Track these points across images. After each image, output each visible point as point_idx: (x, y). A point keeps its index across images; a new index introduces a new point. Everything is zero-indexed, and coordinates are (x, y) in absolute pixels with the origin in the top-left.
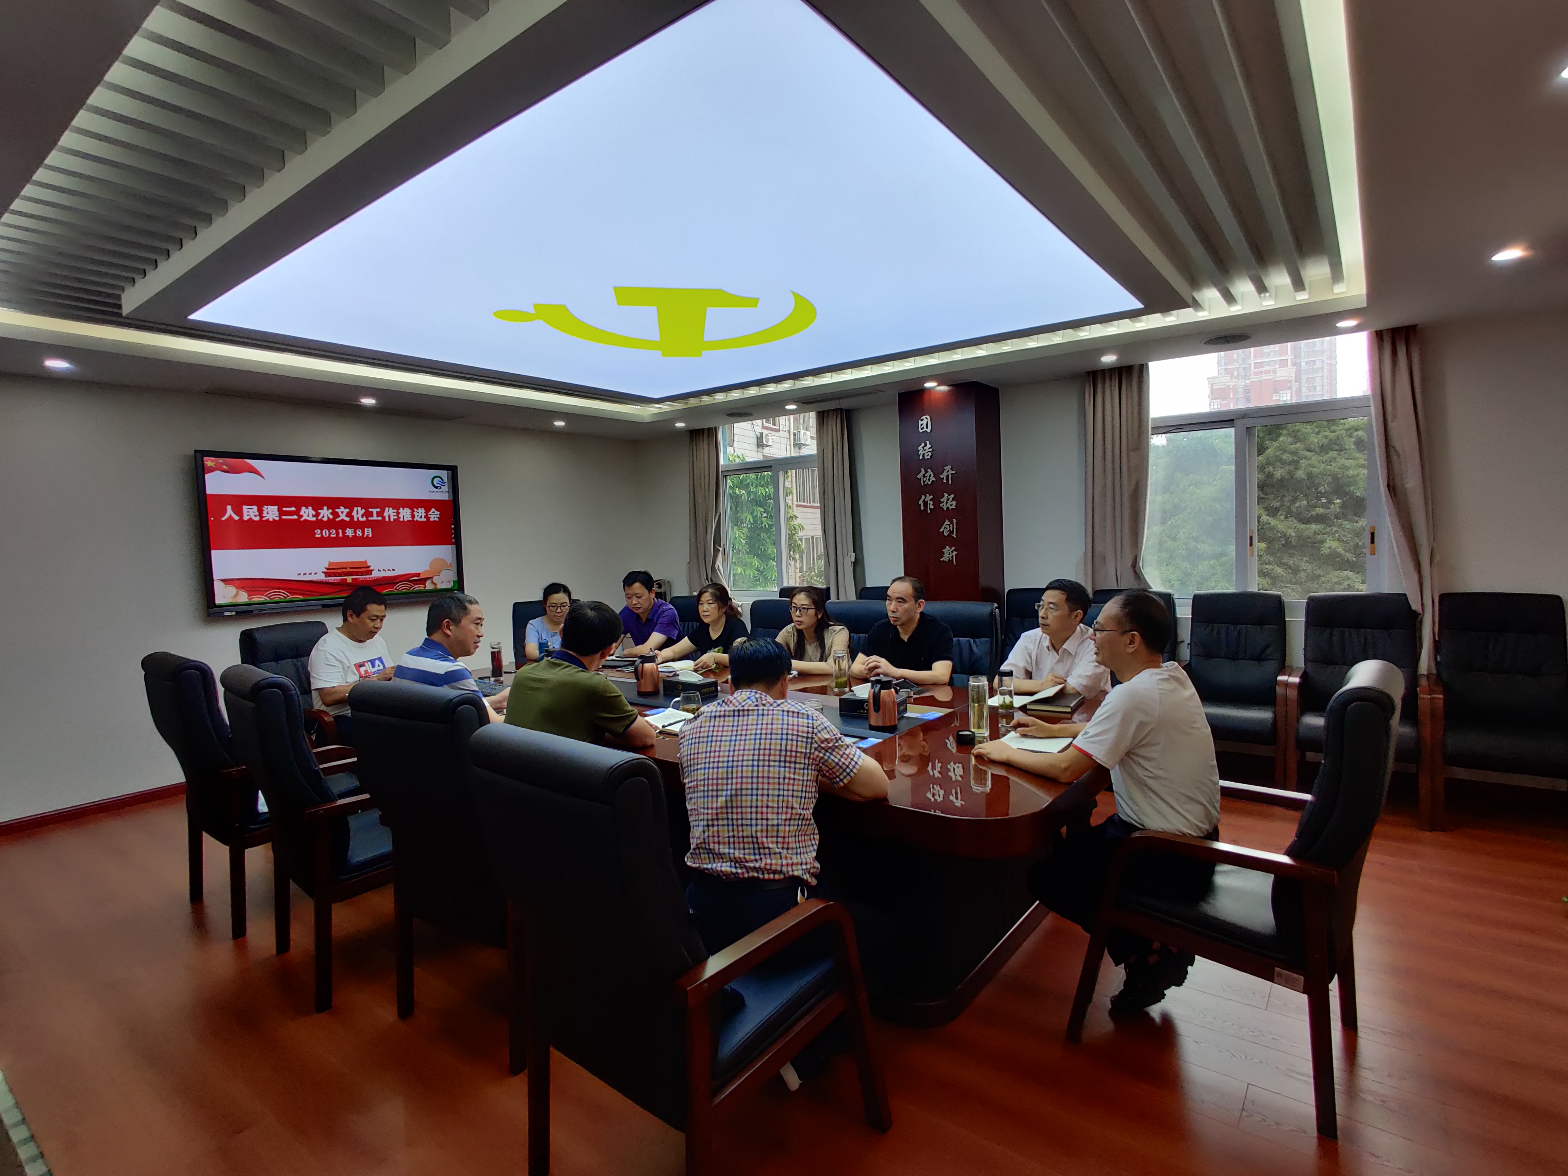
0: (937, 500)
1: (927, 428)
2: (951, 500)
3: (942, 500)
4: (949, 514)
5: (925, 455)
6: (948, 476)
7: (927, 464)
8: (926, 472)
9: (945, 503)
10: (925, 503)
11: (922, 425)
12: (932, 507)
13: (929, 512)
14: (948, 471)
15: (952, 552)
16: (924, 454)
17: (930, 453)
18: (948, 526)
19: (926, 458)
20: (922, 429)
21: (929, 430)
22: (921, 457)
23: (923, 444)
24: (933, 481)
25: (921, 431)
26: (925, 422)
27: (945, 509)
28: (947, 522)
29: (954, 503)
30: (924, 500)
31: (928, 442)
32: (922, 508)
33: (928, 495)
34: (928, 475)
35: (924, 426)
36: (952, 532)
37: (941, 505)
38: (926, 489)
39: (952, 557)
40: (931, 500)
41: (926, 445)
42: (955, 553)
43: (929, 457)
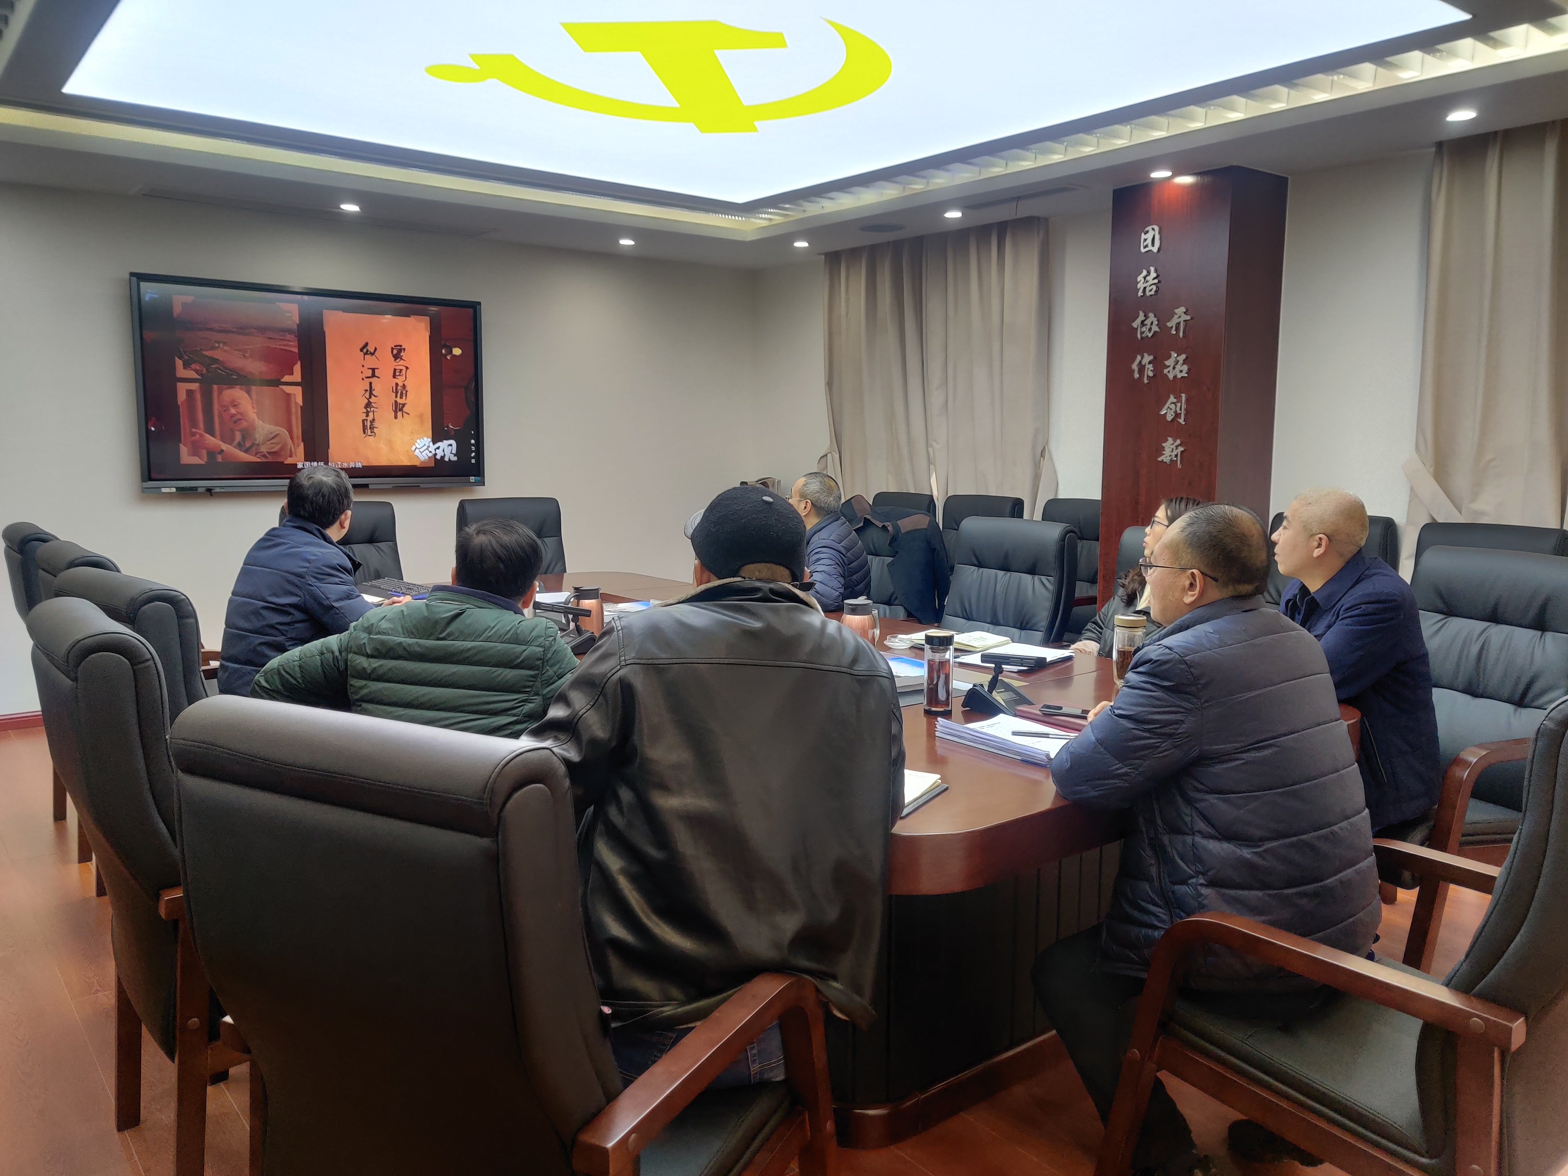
0: (1159, 363)
1: (1153, 244)
2: (1181, 362)
3: (1167, 363)
4: (1176, 386)
5: (1148, 289)
6: (1179, 324)
7: (1148, 304)
8: (1146, 317)
9: (1171, 368)
10: (1142, 368)
11: (1145, 240)
12: (1151, 374)
13: (1146, 381)
14: (1180, 315)
15: (1177, 447)
16: (1145, 288)
17: (1154, 287)
18: (1173, 406)
19: (1148, 294)
20: (1146, 247)
21: (1155, 249)
22: (1140, 294)
23: (1145, 273)
24: (1155, 332)
25: (1143, 250)
26: (1149, 236)
27: (1171, 376)
28: (1172, 399)
29: (1185, 368)
30: (1140, 362)
31: (1152, 269)
32: (1136, 375)
33: (1146, 355)
34: (1148, 322)
35: (1149, 242)
36: (1177, 415)
37: (1166, 371)
38: (1145, 345)
39: (1176, 456)
40: (1150, 363)
41: (1149, 273)
42: (1181, 449)
43: (1153, 293)
